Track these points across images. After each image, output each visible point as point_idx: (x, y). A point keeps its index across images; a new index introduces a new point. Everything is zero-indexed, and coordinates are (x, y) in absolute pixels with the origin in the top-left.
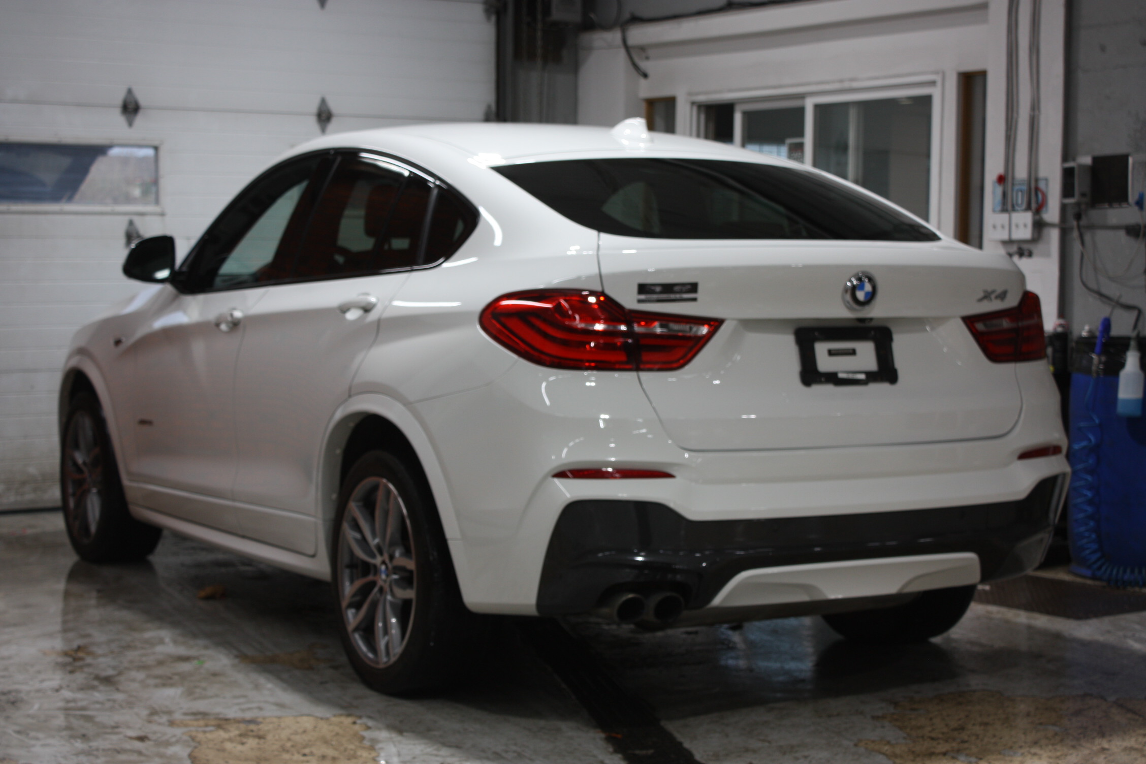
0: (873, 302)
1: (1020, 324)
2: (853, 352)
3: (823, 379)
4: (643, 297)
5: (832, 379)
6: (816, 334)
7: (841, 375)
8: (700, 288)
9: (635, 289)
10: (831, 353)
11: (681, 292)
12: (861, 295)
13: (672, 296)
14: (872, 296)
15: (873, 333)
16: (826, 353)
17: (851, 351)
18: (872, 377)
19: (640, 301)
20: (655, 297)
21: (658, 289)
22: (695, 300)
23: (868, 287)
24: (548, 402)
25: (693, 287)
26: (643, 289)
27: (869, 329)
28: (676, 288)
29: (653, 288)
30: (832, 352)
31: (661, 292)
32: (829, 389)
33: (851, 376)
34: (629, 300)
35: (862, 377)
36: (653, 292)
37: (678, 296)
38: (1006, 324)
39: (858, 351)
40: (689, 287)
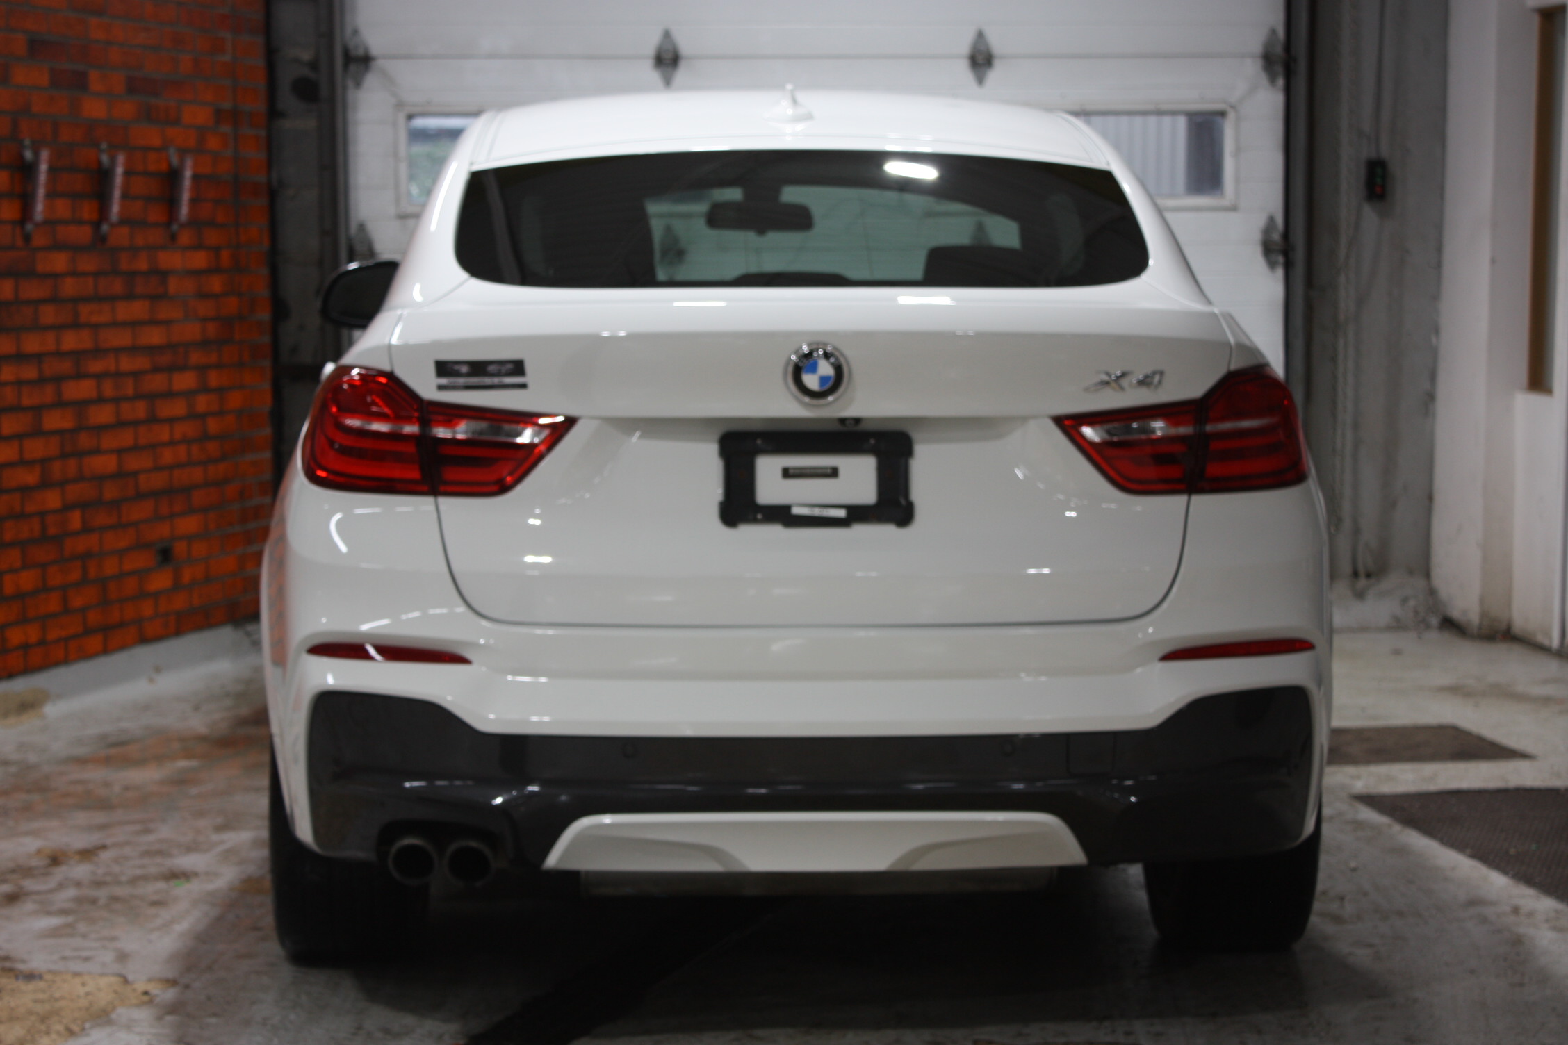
0: (841, 390)
1: (1209, 428)
2: (833, 473)
3: (759, 516)
4: (444, 381)
5: (781, 515)
6: (759, 442)
7: (796, 511)
8: (529, 367)
9: (432, 369)
10: (787, 473)
11: (499, 374)
12: (811, 381)
13: (488, 381)
14: (836, 383)
15: (872, 441)
16: (779, 473)
17: (829, 471)
18: (857, 514)
19: (441, 388)
20: (461, 381)
21: (464, 369)
22: (523, 386)
23: (825, 369)
24: (343, 548)
25: (518, 367)
26: (443, 368)
27: (867, 435)
28: (491, 368)
29: (456, 367)
30: (791, 472)
31: (469, 375)
32: (775, 532)
33: (817, 512)
34: (427, 386)
35: (841, 513)
36: (457, 374)
37: (496, 380)
38: (1159, 427)
39: (841, 472)
40: (510, 366)
